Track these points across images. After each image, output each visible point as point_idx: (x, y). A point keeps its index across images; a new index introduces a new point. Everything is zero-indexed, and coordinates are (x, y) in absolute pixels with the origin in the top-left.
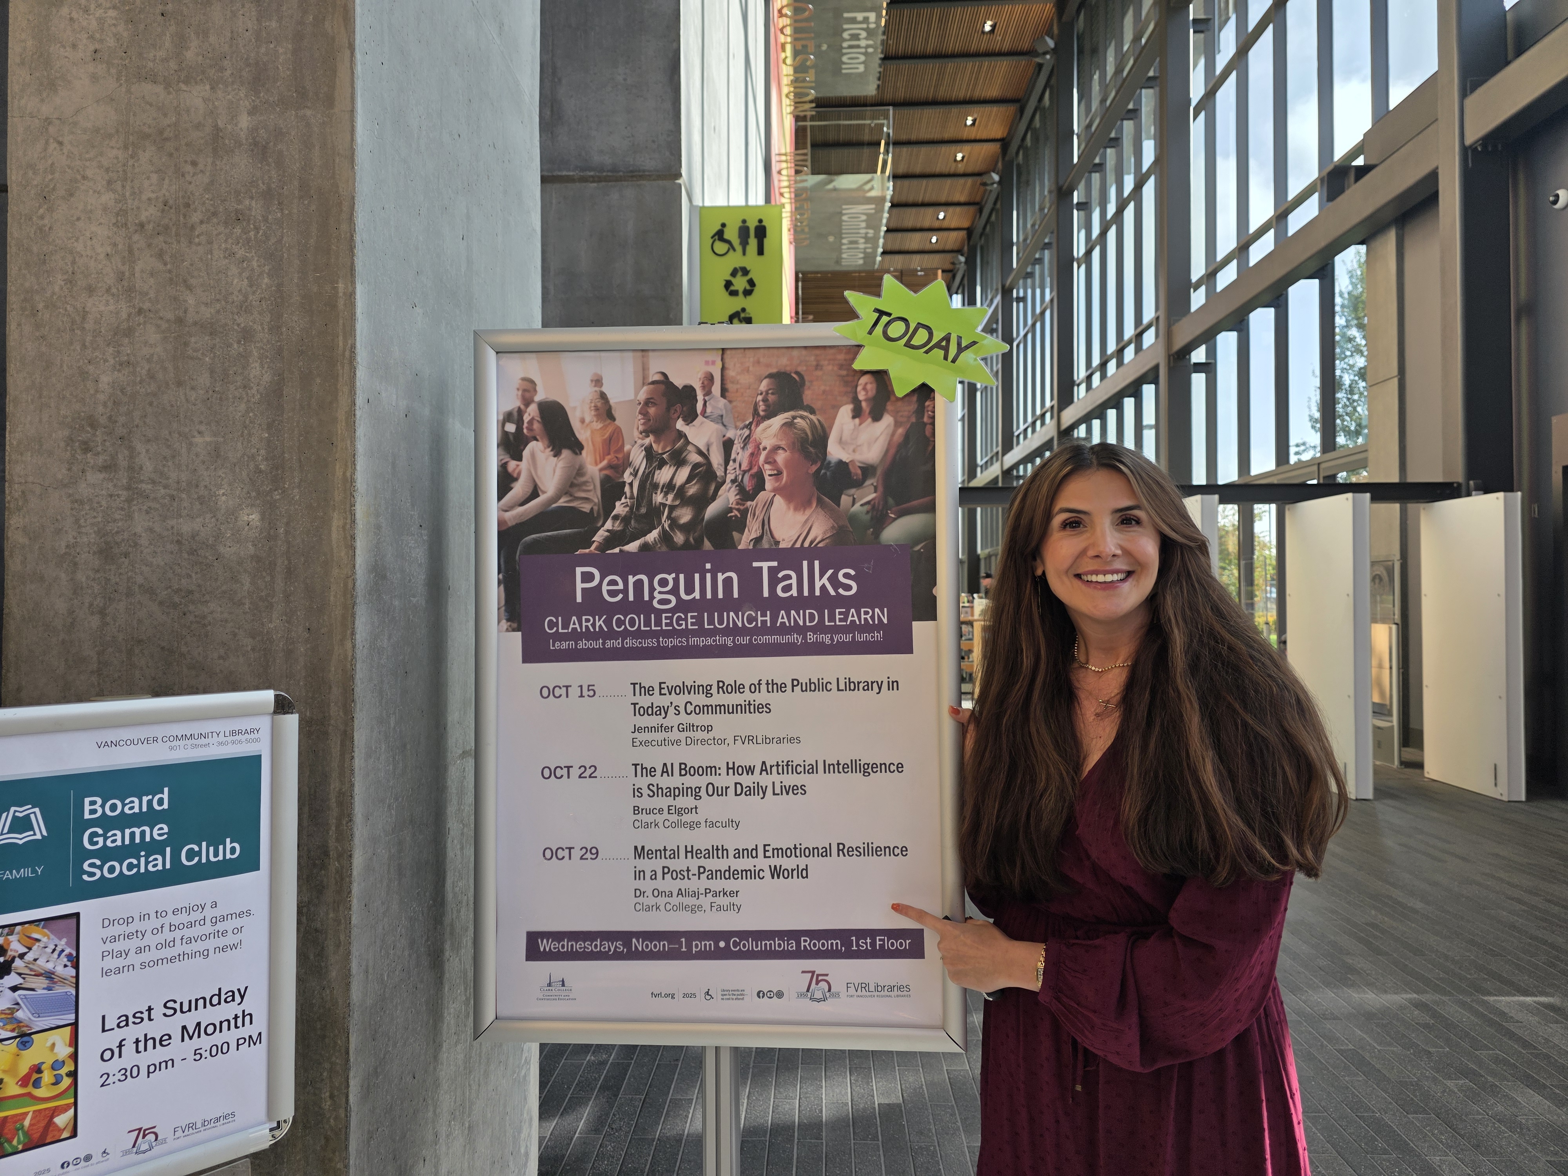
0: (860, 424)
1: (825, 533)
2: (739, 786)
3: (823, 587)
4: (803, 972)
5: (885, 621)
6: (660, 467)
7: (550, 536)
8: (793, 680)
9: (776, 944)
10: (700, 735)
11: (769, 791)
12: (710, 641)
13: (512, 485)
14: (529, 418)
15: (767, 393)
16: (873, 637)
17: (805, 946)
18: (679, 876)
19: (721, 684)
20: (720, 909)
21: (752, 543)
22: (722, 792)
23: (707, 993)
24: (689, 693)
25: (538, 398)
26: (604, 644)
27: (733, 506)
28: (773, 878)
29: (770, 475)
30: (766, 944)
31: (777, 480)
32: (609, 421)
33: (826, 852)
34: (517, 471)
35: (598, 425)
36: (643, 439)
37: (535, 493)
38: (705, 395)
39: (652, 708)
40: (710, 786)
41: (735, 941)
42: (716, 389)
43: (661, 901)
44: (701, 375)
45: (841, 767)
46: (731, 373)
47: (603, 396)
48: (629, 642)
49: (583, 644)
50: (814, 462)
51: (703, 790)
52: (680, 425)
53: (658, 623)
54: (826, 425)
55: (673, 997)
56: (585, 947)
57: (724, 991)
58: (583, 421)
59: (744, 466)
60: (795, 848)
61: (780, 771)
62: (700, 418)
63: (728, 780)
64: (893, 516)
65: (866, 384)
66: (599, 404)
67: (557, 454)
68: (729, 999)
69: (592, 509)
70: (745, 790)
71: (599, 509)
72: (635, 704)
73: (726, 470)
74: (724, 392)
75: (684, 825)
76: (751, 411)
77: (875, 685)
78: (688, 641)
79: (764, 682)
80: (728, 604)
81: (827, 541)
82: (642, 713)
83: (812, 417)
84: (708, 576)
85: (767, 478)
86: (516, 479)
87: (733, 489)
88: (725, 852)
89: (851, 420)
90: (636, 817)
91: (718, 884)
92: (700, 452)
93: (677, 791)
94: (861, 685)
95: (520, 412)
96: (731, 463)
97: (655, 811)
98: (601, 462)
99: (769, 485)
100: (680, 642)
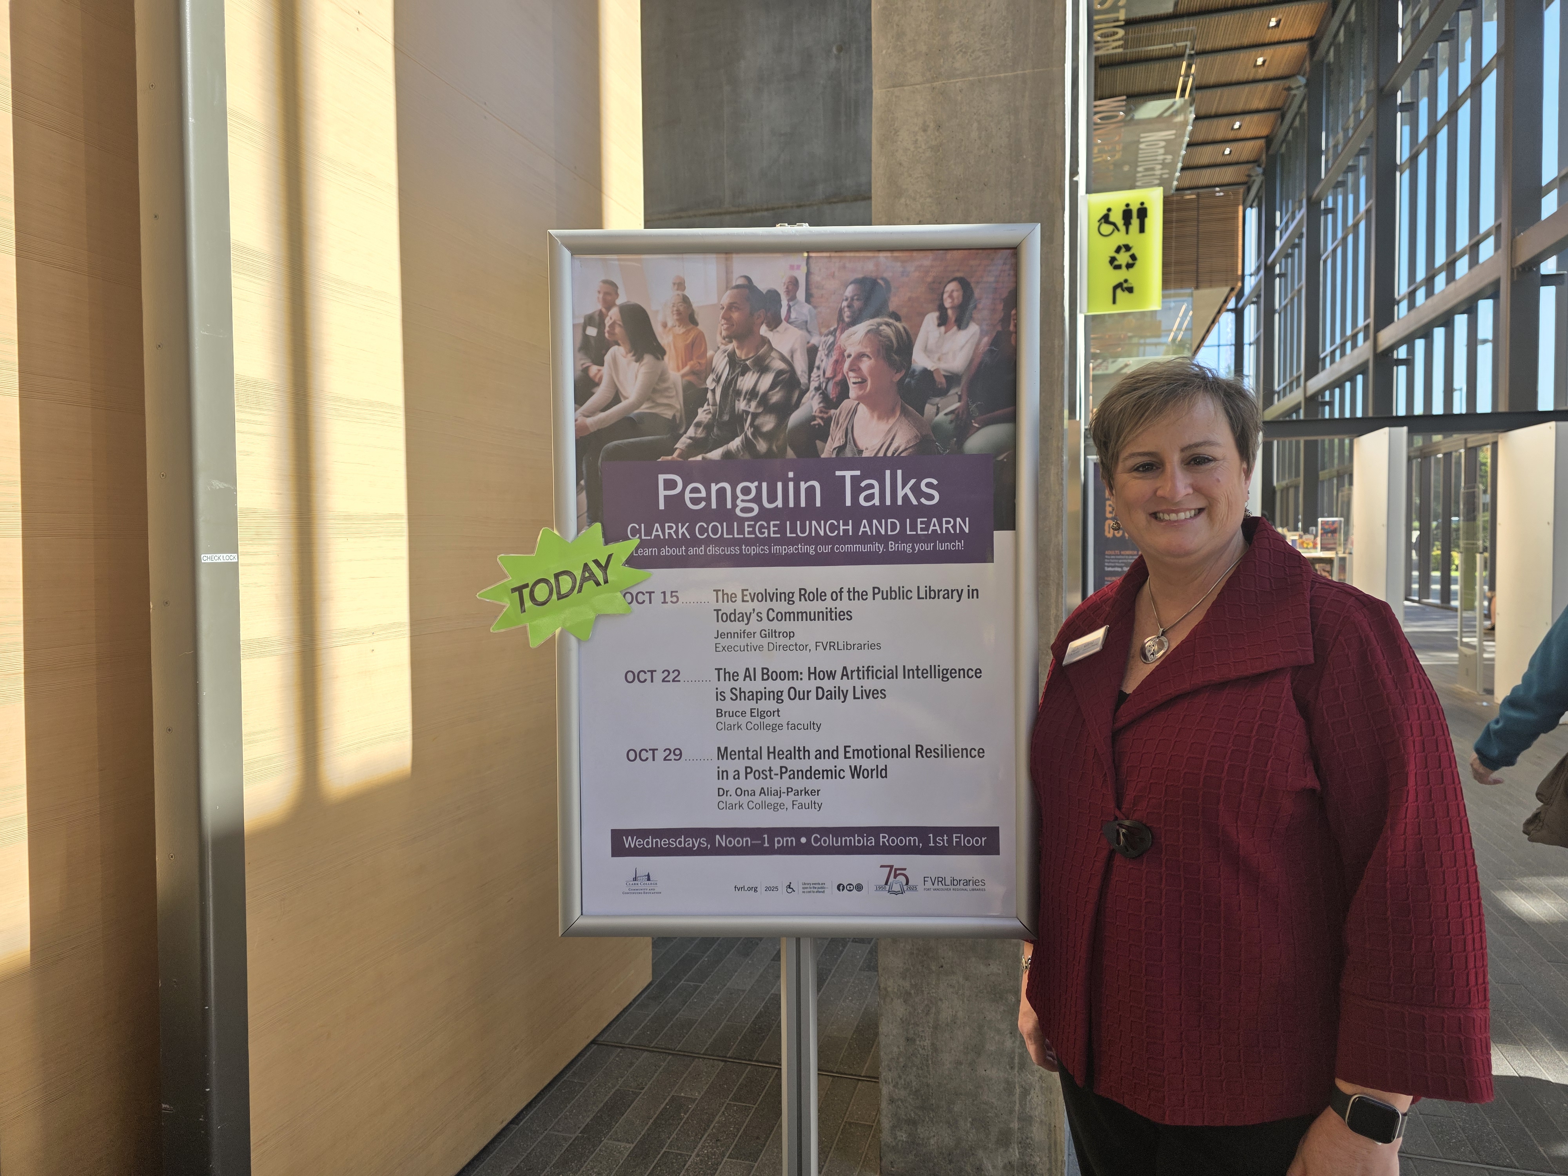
0: (946, 332)
1: (908, 442)
2: (820, 691)
3: (905, 497)
4: (882, 866)
5: (967, 531)
6: (743, 374)
7: (630, 442)
8: (874, 588)
9: (855, 840)
10: (782, 641)
11: (850, 695)
12: (792, 550)
13: (594, 390)
14: (611, 322)
15: (852, 299)
16: (954, 546)
17: (883, 842)
18: (762, 775)
19: (803, 592)
20: (801, 806)
21: (835, 452)
22: (804, 696)
23: (789, 886)
24: (771, 600)
25: (620, 301)
26: (687, 551)
27: (817, 414)
28: (853, 777)
29: (854, 383)
30: (846, 840)
31: (861, 389)
32: (692, 326)
33: (905, 753)
34: (598, 376)
35: (680, 330)
36: (726, 345)
37: (616, 398)
38: (789, 301)
39: (735, 614)
40: (792, 690)
41: (816, 837)
42: (801, 294)
43: (744, 799)
44: (785, 279)
45: (920, 672)
46: (816, 278)
47: (685, 300)
48: (712, 550)
49: (666, 551)
50: (898, 371)
51: (785, 694)
52: (764, 330)
53: (741, 531)
54: (911, 332)
55: (756, 891)
56: (669, 844)
57: (805, 884)
58: (665, 325)
59: (829, 374)
60: (875, 749)
61: (861, 676)
62: (784, 324)
63: (811, 685)
64: (976, 425)
65: (952, 291)
66: (681, 308)
67: (639, 359)
68: (810, 892)
69: (674, 416)
70: (826, 694)
71: (681, 416)
72: (717, 611)
73: (810, 377)
74: (809, 298)
75: (767, 727)
76: (836, 317)
77: (955, 593)
78: (770, 549)
79: (845, 590)
80: (810, 513)
81: (911, 450)
82: (725, 619)
83: (898, 324)
84: (791, 484)
85: (851, 386)
86: (598, 384)
87: (817, 396)
88: (807, 753)
89: (936, 327)
90: (719, 719)
91: (799, 784)
92: (783, 358)
93: (759, 694)
94: (942, 594)
95: (602, 316)
96: (815, 370)
97: (738, 714)
98: (683, 368)
99: (853, 392)
100: (762, 550)
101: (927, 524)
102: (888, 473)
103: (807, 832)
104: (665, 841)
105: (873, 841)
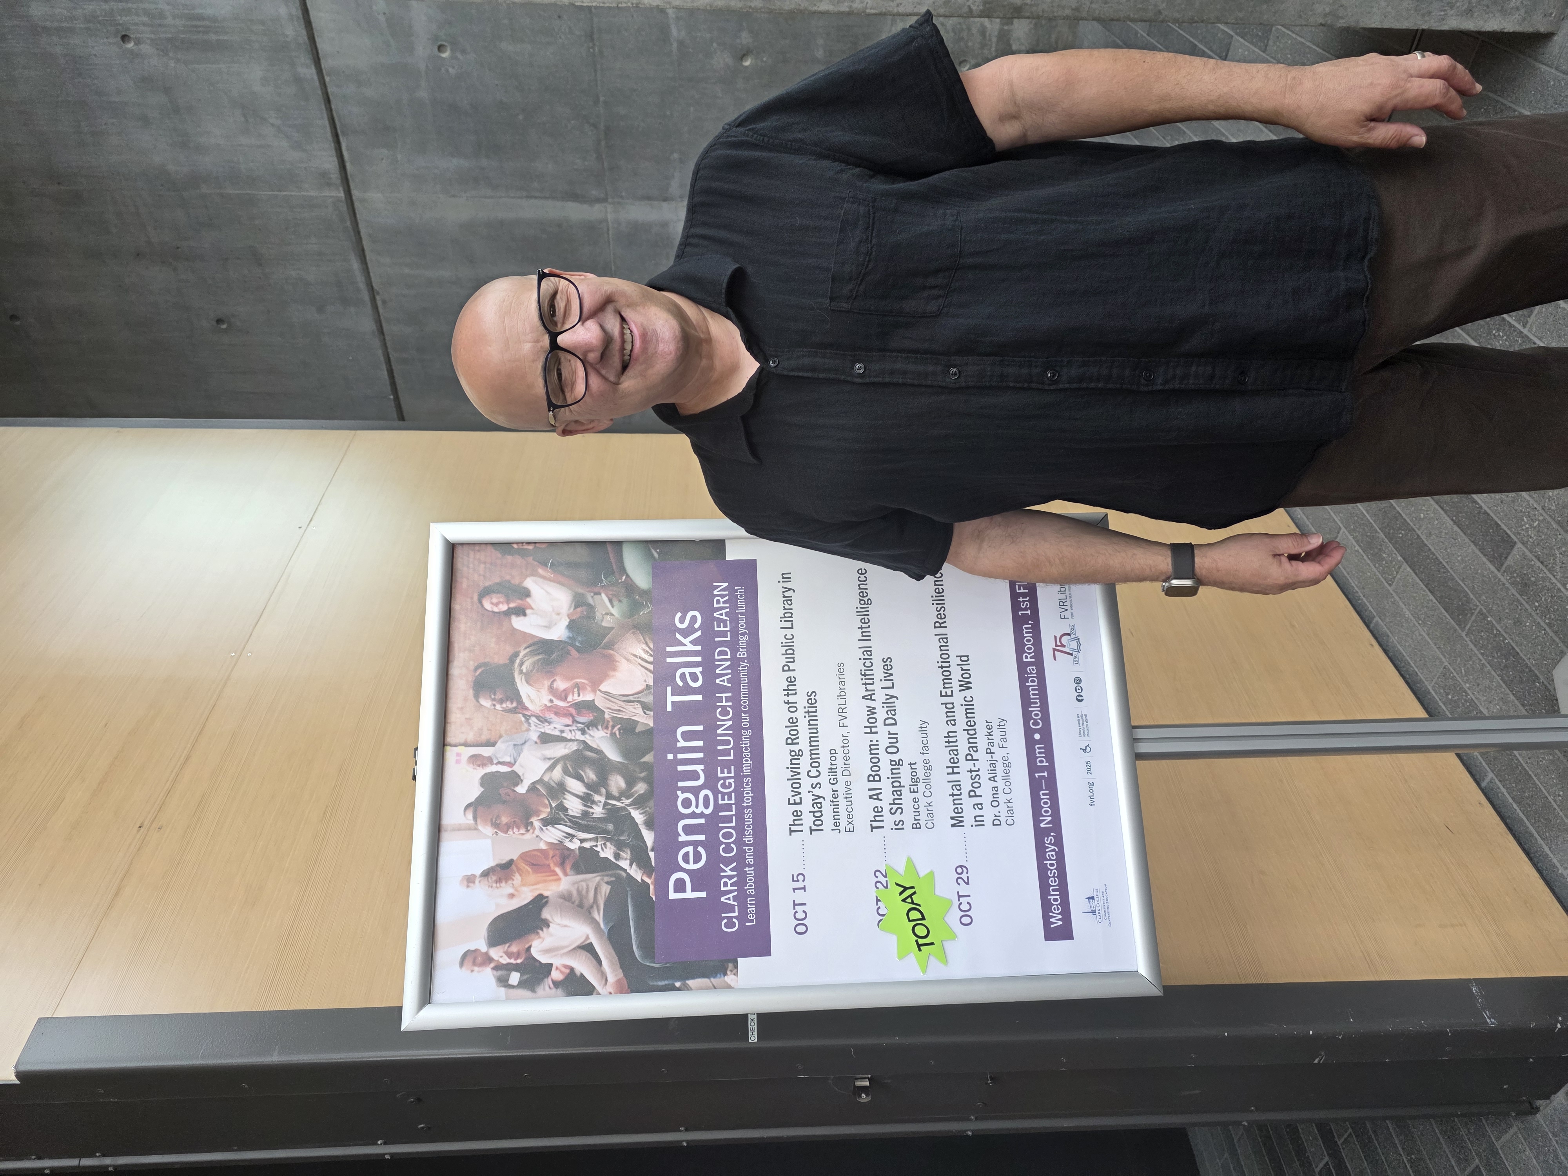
0: (532, 608)
1: (639, 642)
2: (888, 722)
3: (693, 642)
4: (1055, 659)
5: (726, 584)
6: (566, 809)
7: (635, 932)
8: (784, 670)
9: (1032, 685)
10: (840, 762)
11: (890, 692)
12: (747, 753)
13: (578, 974)
14: (505, 957)
15: (494, 700)
16: (741, 596)
17: (1031, 658)
18: (976, 780)
19: (789, 741)
20: (1004, 739)
21: (648, 712)
22: (894, 739)
23: (1084, 750)
24: (799, 773)
25: (483, 948)
26: (750, 866)
27: (609, 732)
28: (970, 688)
29: (579, 695)
30: (1033, 694)
31: (584, 689)
32: (513, 866)
33: (944, 639)
34: (563, 969)
35: (517, 878)
36: (534, 829)
37: (588, 948)
38: (492, 763)
39: (814, 812)
40: (889, 750)
41: (1033, 724)
42: (486, 752)
43: (1002, 798)
44: (470, 768)
45: (864, 625)
46: (471, 737)
47: (486, 874)
48: (748, 838)
49: (751, 889)
50: (568, 653)
51: (893, 757)
53: (728, 808)
54: (530, 642)
55: (1092, 784)
56: (1054, 876)
57: (1080, 734)
58: (512, 896)
59: (568, 721)
60: (942, 667)
61: (871, 682)
62: (515, 768)
63: (882, 732)
64: (624, 578)
65: (492, 603)
66: (494, 878)
67: (546, 924)
68: (1088, 730)
69: (607, 883)
70: (891, 716)
71: (607, 875)
72: (811, 830)
73: (571, 740)
74: (491, 744)
75: (927, 776)
76: (511, 715)
77: (786, 594)
78: (747, 776)
79: (786, 699)
80: (709, 734)
81: (647, 639)
82: (820, 823)
83: (521, 655)
84: (680, 756)
85: (581, 698)
86: (572, 970)
87: (591, 732)
88: (951, 734)
89: (526, 618)
90: (923, 826)
91: (982, 742)
92: (551, 768)
93: (895, 784)
94: (787, 607)
96: (564, 735)
97: (916, 806)
98: (557, 875)
99: (588, 696)
100: (747, 785)
101: (720, 621)
102: (669, 660)
103: (1028, 733)
104: (1052, 881)
105: (1031, 668)
